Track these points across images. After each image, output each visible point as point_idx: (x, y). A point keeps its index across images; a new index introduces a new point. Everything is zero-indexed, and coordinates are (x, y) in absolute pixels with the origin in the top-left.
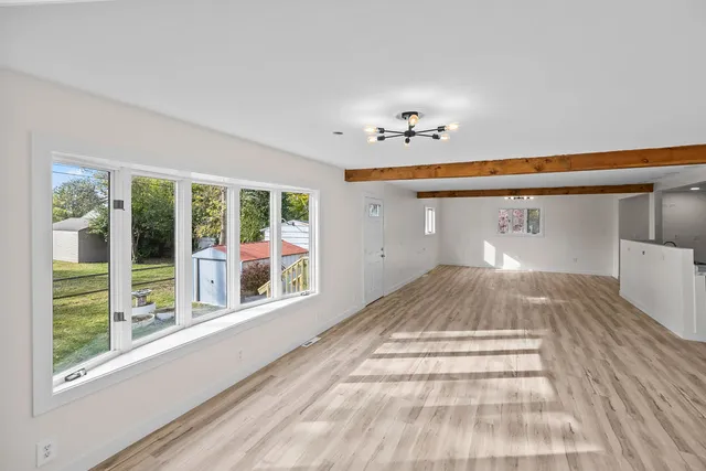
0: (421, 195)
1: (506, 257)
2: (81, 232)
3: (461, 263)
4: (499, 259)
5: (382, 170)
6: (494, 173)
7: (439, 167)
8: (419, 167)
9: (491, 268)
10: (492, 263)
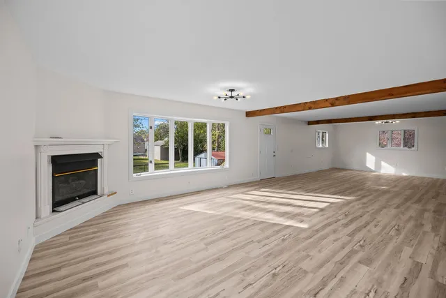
0: (310, 123)
1: (383, 163)
2: (162, 146)
3: (347, 167)
4: (378, 165)
5: (261, 110)
6: (310, 108)
7: (285, 107)
8: (276, 108)
9: (372, 171)
10: (373, 168)
